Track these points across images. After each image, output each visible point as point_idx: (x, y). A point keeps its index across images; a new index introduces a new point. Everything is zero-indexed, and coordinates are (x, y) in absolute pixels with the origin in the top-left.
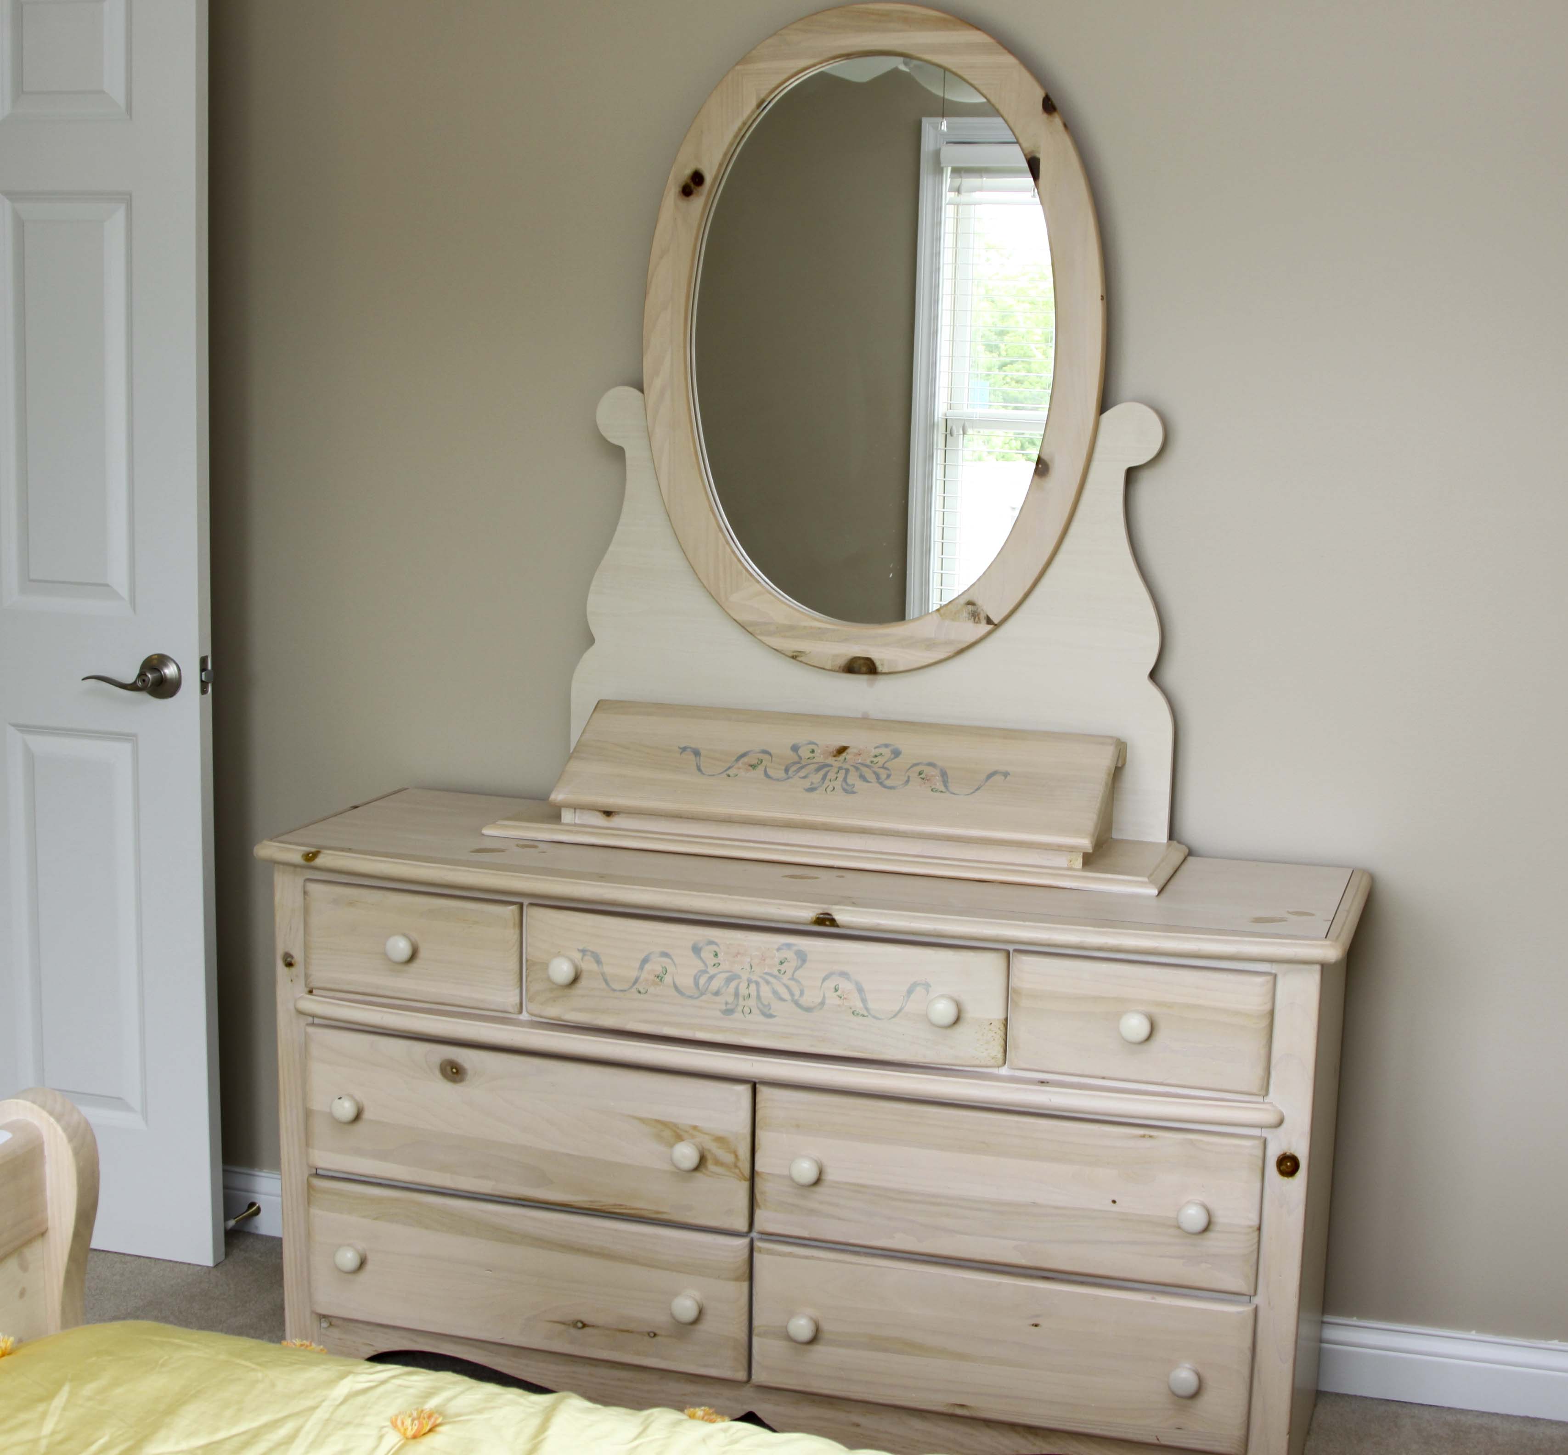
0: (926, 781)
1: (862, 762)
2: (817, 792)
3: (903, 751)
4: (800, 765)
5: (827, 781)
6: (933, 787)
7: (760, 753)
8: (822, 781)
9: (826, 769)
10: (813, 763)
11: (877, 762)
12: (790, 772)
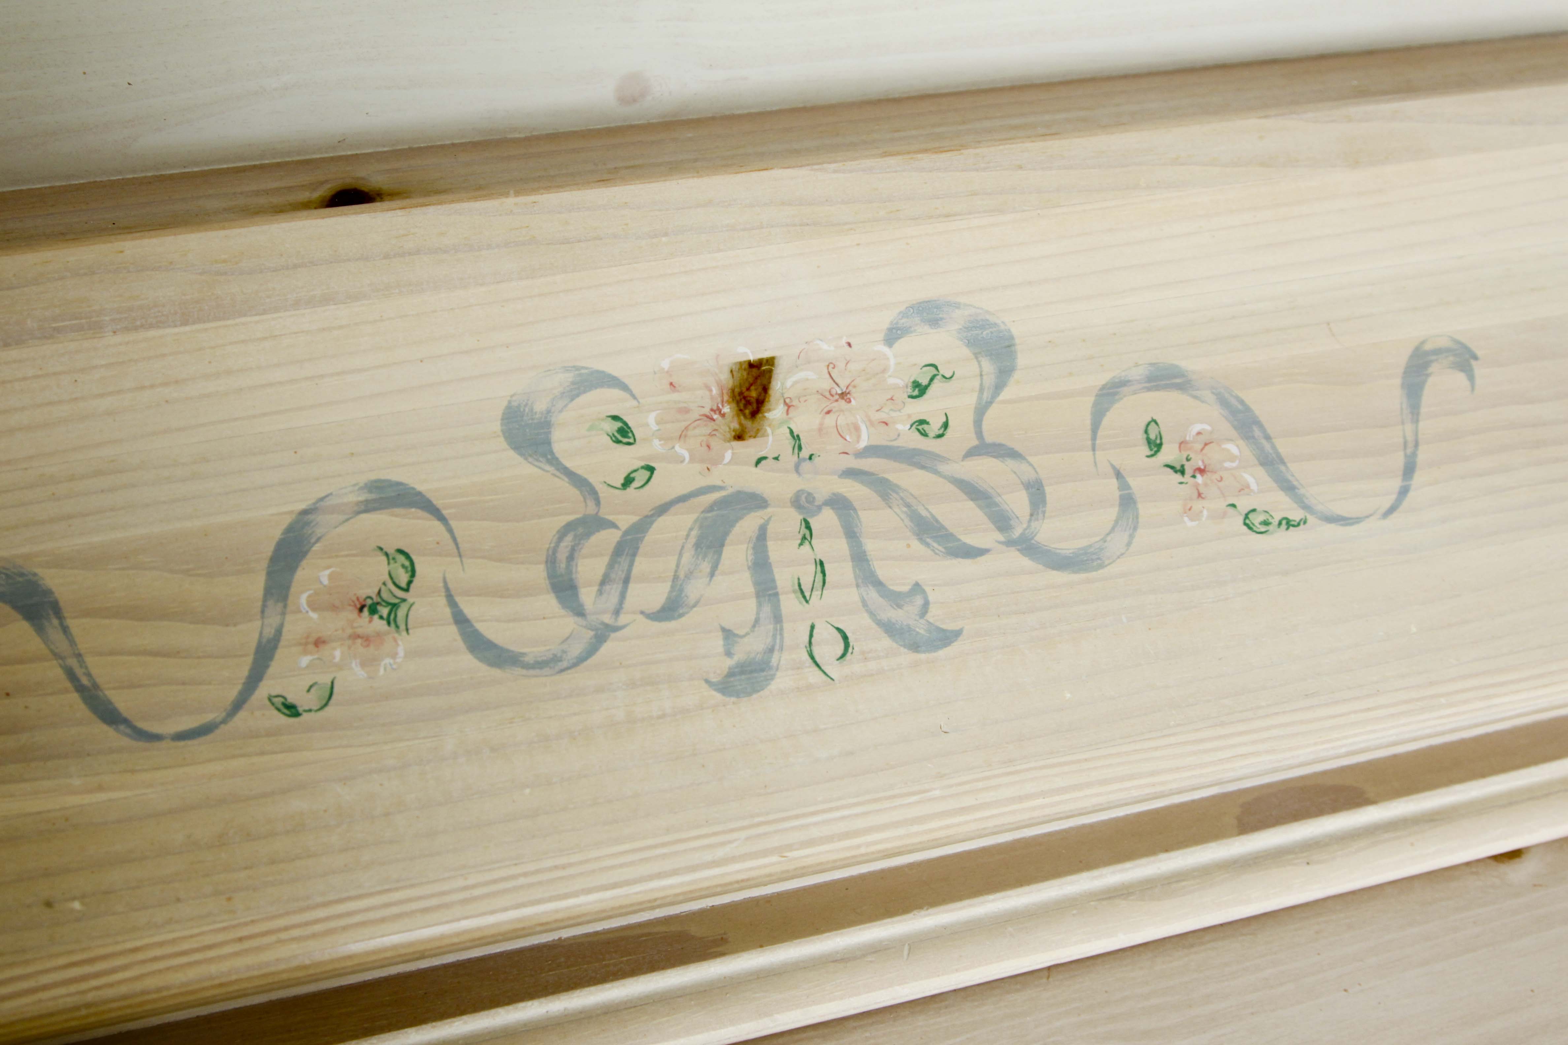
0: (1199, 479)
1: (881, 438)
2: (781, 681)
3: (1015, 331)
4: (608, 539)
5: (789, 603)
6: (1244, 504)
7: (367, 507)
8: (767, 609)
9: (748, 524)
10: (663, 509)
11: (946, 425)
12: (587, 596)
